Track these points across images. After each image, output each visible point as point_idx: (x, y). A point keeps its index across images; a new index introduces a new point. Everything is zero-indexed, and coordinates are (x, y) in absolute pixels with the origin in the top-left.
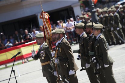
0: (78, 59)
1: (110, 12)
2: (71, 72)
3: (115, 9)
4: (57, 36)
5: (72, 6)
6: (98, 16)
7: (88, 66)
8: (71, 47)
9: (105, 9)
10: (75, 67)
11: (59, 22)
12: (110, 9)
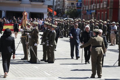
0: (41, 39)
1: (60, 21)
2: (35, 44)
3: (63, 21)
4: (34, 25)
5: (44, 13)
7: (44, 43)
8: (39, 32)
9: (59, 19)
10: (38, 43)
11: (35, 19)
12: (61, 20)
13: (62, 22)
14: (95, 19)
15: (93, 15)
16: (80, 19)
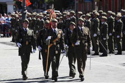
3: (43, 16)
5: (7, 3)
6: (27, 17)
9: (34, 13)
12: (38, 14)
13: (41, 18)
14: (99, 9)
15: (96, 3)
16: (73, 12)
